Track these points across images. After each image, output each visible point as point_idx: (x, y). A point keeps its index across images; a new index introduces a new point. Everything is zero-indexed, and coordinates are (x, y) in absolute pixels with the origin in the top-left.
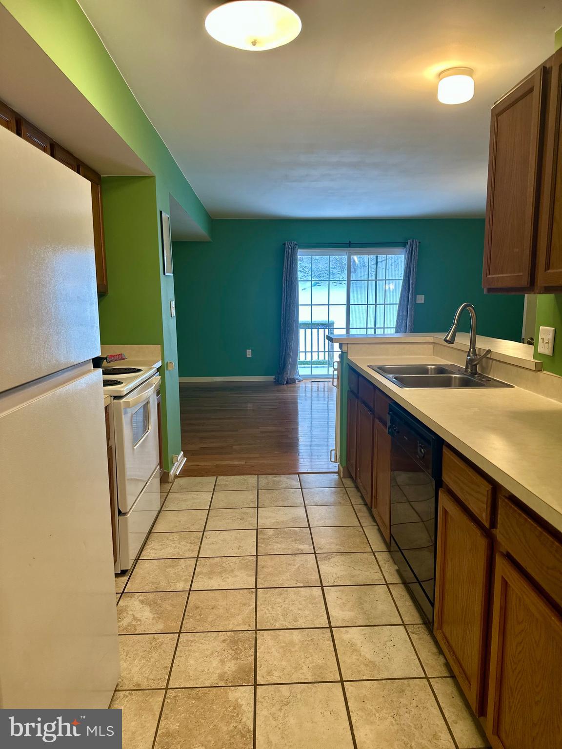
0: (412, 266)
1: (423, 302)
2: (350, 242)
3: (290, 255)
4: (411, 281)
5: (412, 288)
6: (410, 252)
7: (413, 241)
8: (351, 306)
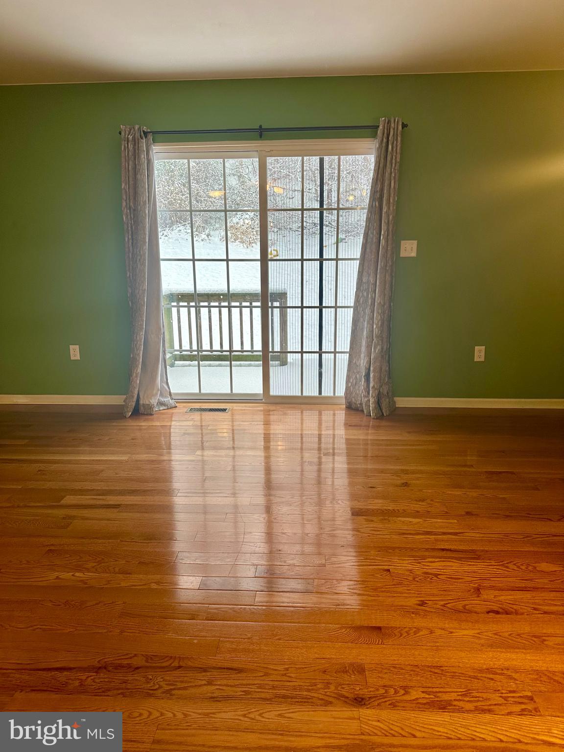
0: (387, 175)
1: (414, 254)
2: (261, 126)
3: (131, 153)
4: (385, 210)
5: (388, 224)
6: (384, 145)
7: (389, 122)
8: (269, 262)
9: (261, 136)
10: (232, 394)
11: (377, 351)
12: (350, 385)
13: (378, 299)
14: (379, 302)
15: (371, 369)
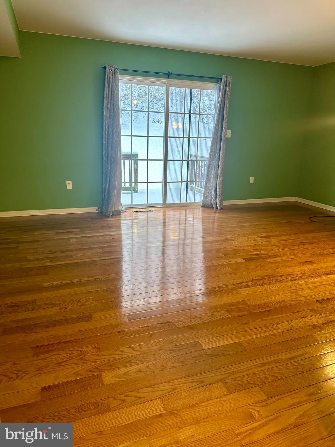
0: (226, 101)
1: (230, 136)
2: (169, 72)
3: (111, 79)
4: (225, 116)
5: (227, 122)
6: (224, 87)
7: (227, 78)
8: (169, 138)
9: (169, 77)
10: (147, 204)
11: (221, 180)
12: (205, 196)
13: (222, 156)
14: (222, 157)
15: (218, 187)
